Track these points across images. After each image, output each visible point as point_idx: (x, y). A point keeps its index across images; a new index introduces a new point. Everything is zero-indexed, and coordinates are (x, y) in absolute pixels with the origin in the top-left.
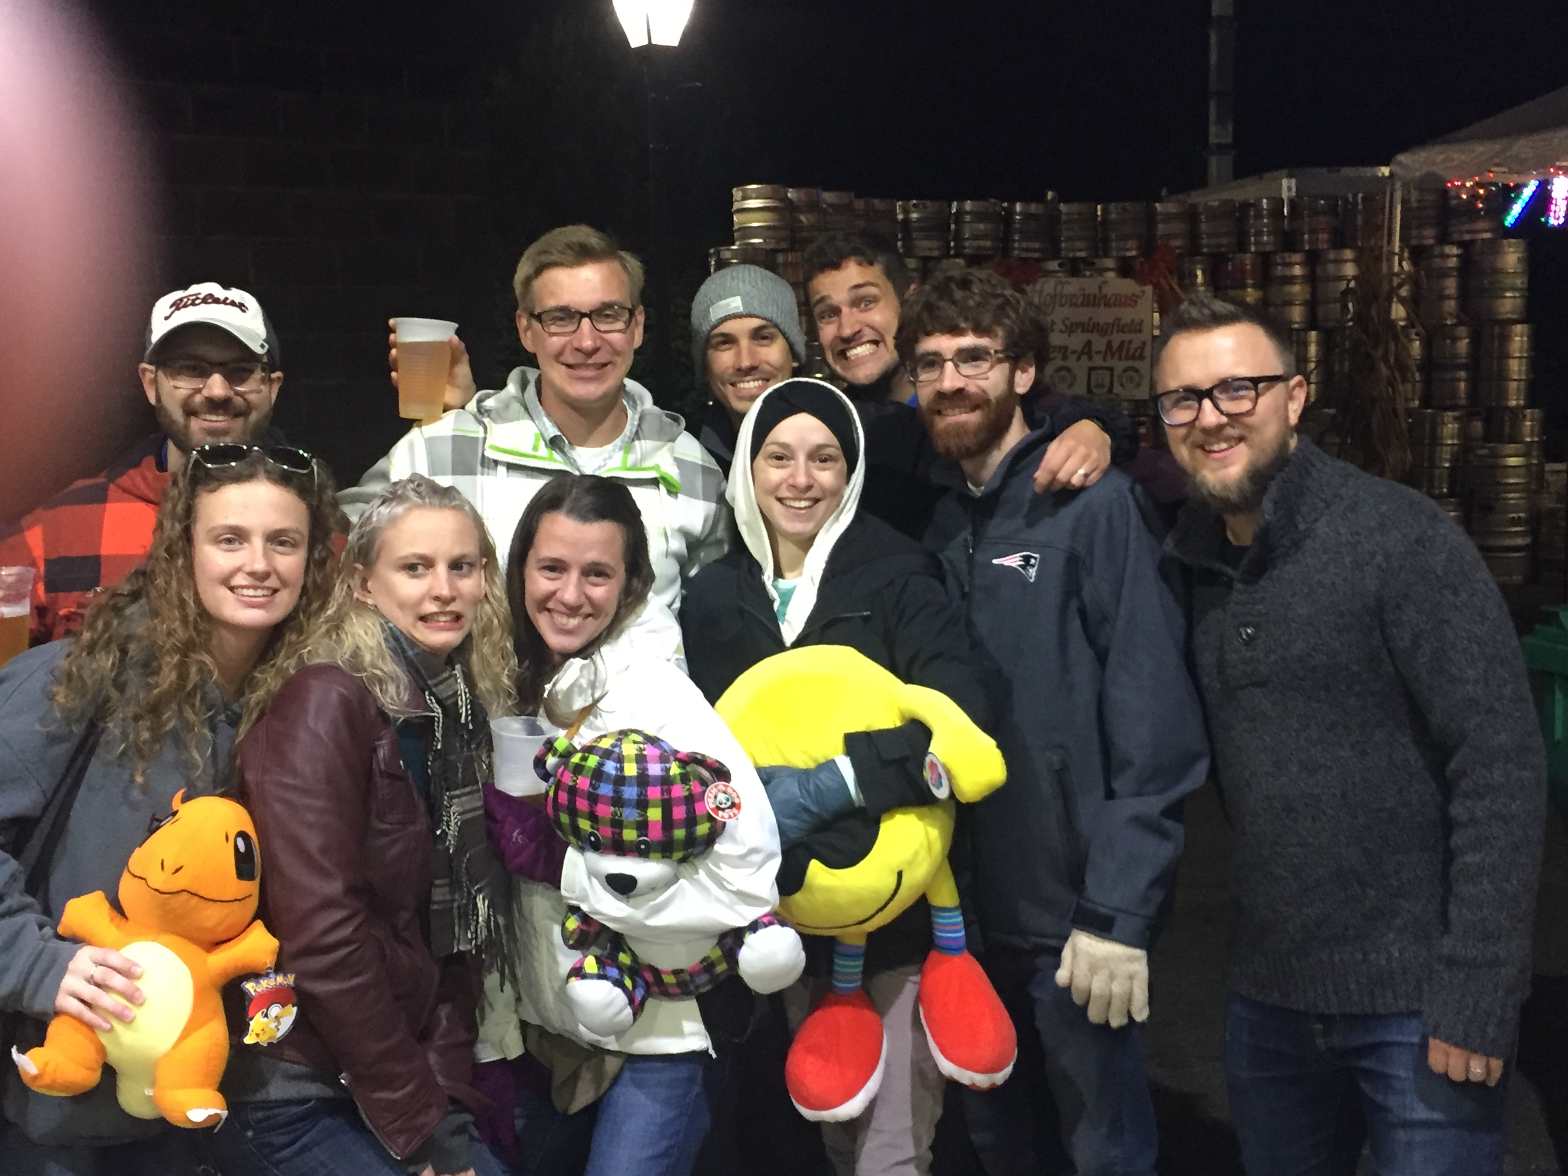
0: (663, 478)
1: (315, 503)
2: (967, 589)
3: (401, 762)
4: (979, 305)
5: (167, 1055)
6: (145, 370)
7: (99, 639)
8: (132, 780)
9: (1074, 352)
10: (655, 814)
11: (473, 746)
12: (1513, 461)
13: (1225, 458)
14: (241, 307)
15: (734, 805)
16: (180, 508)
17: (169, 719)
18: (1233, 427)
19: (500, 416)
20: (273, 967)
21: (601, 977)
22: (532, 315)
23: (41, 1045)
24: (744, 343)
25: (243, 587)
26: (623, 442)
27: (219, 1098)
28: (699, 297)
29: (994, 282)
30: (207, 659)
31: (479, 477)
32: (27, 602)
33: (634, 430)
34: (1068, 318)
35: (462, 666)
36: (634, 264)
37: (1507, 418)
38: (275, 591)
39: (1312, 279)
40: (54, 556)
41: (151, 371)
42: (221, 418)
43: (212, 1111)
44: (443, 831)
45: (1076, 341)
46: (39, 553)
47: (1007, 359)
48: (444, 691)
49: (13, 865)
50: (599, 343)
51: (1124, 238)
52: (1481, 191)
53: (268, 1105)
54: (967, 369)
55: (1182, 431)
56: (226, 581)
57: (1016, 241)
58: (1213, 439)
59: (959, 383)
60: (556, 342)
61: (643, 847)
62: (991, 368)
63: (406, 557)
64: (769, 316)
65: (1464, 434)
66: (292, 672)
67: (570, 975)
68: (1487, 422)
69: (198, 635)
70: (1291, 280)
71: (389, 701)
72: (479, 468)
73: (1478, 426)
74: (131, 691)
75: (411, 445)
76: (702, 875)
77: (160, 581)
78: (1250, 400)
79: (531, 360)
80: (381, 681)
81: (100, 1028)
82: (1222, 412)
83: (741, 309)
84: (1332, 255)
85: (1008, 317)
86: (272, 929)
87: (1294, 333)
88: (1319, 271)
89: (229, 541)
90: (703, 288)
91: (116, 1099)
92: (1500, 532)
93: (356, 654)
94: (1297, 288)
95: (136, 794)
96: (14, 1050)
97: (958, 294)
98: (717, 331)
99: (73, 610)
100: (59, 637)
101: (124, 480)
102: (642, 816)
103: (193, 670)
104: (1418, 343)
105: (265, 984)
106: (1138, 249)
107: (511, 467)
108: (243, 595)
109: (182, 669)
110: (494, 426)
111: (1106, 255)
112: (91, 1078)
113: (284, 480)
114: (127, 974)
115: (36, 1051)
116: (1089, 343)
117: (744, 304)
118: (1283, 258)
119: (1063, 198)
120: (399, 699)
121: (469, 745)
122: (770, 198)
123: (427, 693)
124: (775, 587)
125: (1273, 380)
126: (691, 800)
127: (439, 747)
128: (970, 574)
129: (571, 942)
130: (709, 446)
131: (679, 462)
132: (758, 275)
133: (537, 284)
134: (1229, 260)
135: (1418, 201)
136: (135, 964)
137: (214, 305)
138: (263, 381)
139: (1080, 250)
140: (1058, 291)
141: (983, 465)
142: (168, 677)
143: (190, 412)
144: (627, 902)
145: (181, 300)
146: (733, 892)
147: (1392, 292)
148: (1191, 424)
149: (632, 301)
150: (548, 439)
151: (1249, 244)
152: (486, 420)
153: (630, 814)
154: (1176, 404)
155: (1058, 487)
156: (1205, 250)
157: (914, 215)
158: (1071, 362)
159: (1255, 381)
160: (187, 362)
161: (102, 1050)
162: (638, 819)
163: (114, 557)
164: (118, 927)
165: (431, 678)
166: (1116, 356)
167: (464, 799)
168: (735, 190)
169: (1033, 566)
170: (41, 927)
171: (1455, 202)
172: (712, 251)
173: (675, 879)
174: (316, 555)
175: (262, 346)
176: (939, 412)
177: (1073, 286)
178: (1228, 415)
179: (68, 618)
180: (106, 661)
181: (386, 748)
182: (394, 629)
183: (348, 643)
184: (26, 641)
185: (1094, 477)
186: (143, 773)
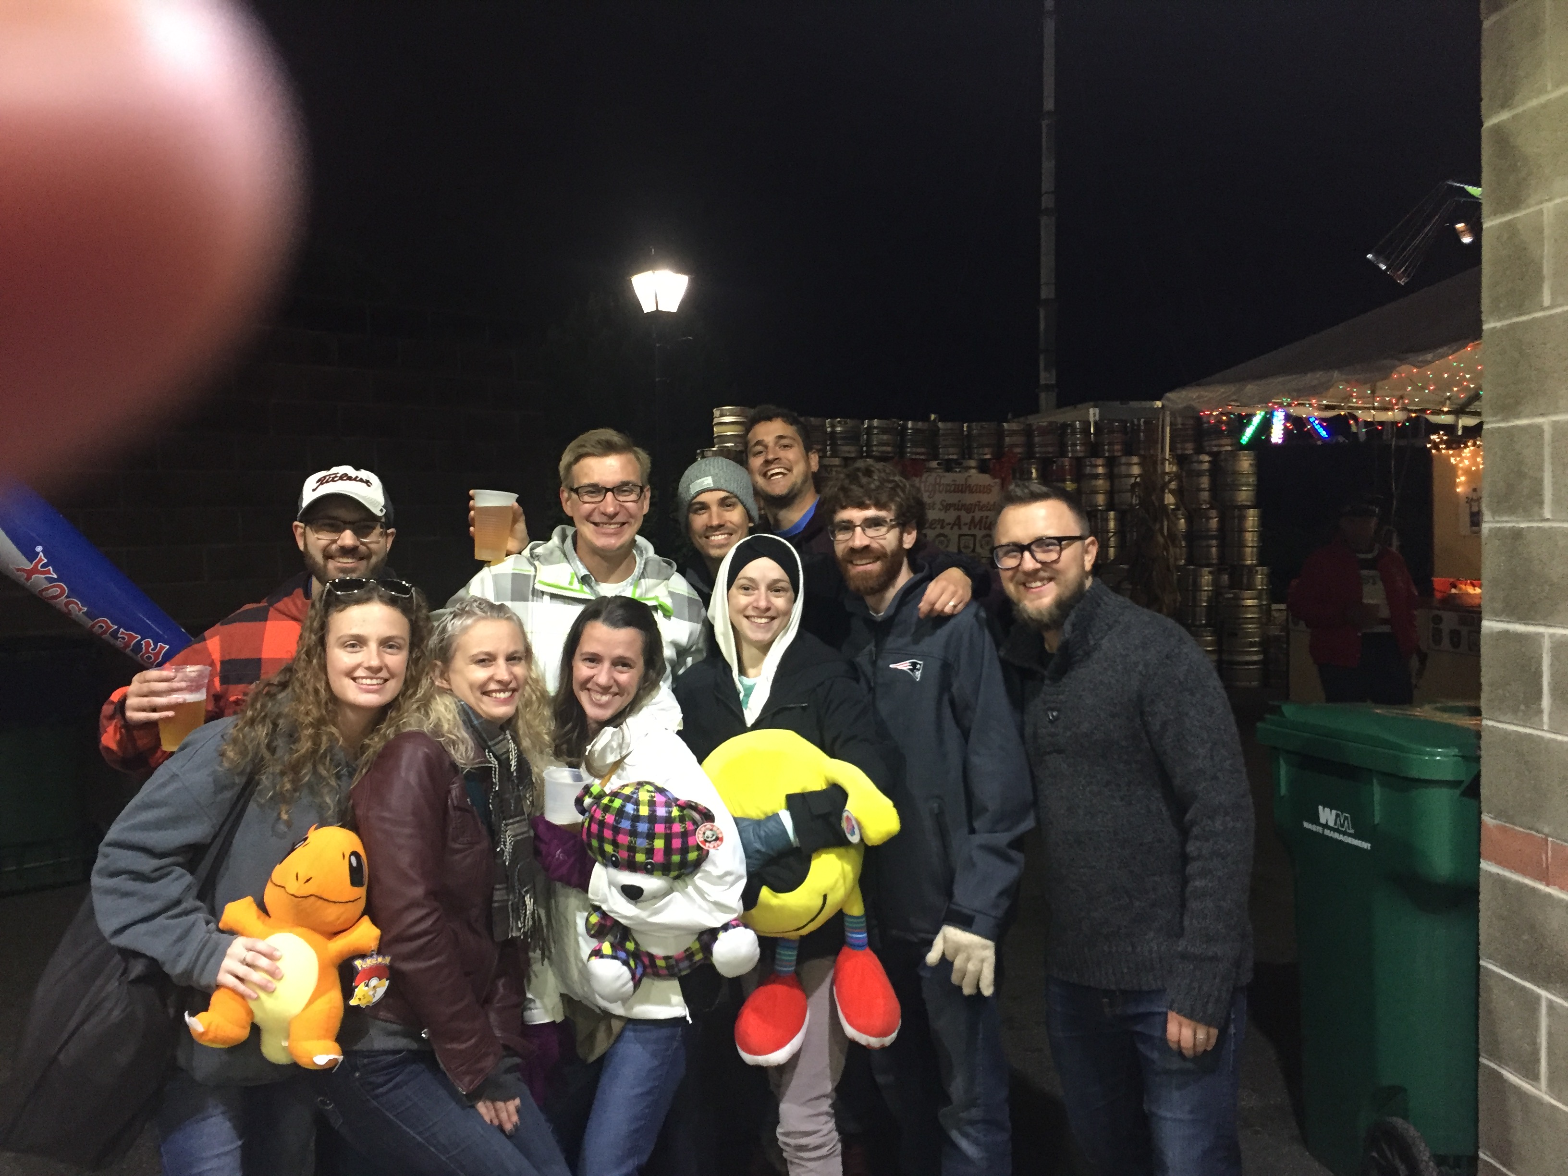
0: (660, 605)
1: (414, 618)
2: (872, 684)
3: (468, 800)
4: (878, 488)
5: (297, 1017)
6: (297, 526)
7: (257, 717)
8: (279, 818)
9: (949, 524)
10: (659, 844)
11: (521, 788)
12: (1249, 602)
13: (1040, 591)
14: (367, 482)
15: (717, 839)
16: (316, 624)
17: (306, 774)
18: (1045, 571)
19: (547, 559)
20: (376, 950)
21: (614, 957)
22: (572, 490)
23: (206, 1010)
24: (714, 508)
25: (363, 678)
26: (633, 579)
27: (336, 1046)
28: (683, 479)
29: (888, 471)
30: (334, 730)
31: (530, 603)
32: (204, 690)
33: (641, 571)
34: (944, 501)
35: (511, 731)
36: (644, 456)
37: (1245, 573)
38: (386, 680)
39: (1111, 476)
40: (227, 658)
41: (301, 528)
42: (350, 560)
43: (332, 1057)
44: (501, 849)
45: (950, 516)
46: (216, 656)
47: (898, 525)
48: (499, 749)
49: (188, 878)
50: (618, 509)
51: (982, 446)
52: (1224, 418)
53: (372, 1054)
54: (871, 532)
55: (1010, 573)
56: (350, 674)
57: (908, 447)
58: (1030, 579)
59: (866, 542)
60: (588, 507)
61: (649, 867)
62: (888, 531)
63: (476, 655)
64: (731, 490)
65: (1215, 583)
66: (392, 736)
67: (590, 956)
68: (1231, 576)
69: (328, 714)
70: (1096, 476)
71: (459, 757)
72: (530, 597)
73: (1225, 578)
74: (279, 753)
75: (482, 580)
76: (690, 889)
77: (300, 675)
78: (1056, 551)
79: (570, 521)
80: (454, 743)
81: (250, 997)
82: (1036, 560)
83: (712, 485)
84: (1124, 460)
85: (899, 496)
86: (375, 921)
87: (1099, 512)
88: (1116, 470)
89: (353, 646)
90: (687, 473)
91: (260, 1050)
92: (1242, 651)
93: (438, 725)
94: (1100, 482)
95: (282, 828)
96: (186, 1014)
97: (864, 480)
98: (695, 501)
99: (239, 697)
100: (229, 715)
101: (280, 605)
102: (649, 844)
103: (324, 739)
104: (1183, 520)
105: (369, 962)
106: (992, 454)
107: (553, 596)
108: (362, 684)
109: (316, 739)
110: (542, 566)
111: (970, 458)
112: (241, 1033)
113: (392, 602)
114: (269, 956)
115: (202, 1015)
116: (959, 518)
117: (713, 481)
118: (1091, 462)
119: (942, 420)
120: (466, 754)
121: (518, 786)
122: (738, 416)
123: (487, 750)
124: (741, 683)
125: (1072, 539)
126: (685, 835)
127: (497, 789)
128: (874, 674)
129: (592, 932)
130: (693, 583)
131: (672, 594)
132: (724, 463)
133: (576, 468)
134: (1054, 462)
135: (1182, 424)
136: (276, 949)
137: (348, 481)
138: (381, 534)
139: (953, 454)
140: (938, 481)
141: (882, 599)
142: (305, 746)
143: (328, 556)
144: (635, 904)
145: (325, 477)
146: (711, 902)
147: (1165, 485)
148: (1016, 569)
149: (642, 481)
150: (580, 577)
151: (1067, 452)
152: (537, 563)
153: (641, 843)
154: (1006, 554)
155: (935, 614)
156: (1038, 455)
157: (839, 429)
158: (947, 531)
159: (1060, 540)
160: (327, 521)
161: (251, 1013)
162: (647, 847)
163: (268, 659)
164: (263, 922)
165: (491, 741)
166: (978, 527)
167: (516, 825)
168: (715, 410)
169: (918, 670)
170: (208, 923)
171: (1206, 425)
172: (698, 451)
173: (669, 891)
174: (414, 656)
175: (381, 510)
176: (851, 562)
177: (949, 478)
178: (1040, 562)
179: (237, 703)
180: (262, 732)
181: (457, 790)
182: (465, 706)
183: (433, 716)
184: (203, 719)
185: (960, 607)
186: (287, 812)
